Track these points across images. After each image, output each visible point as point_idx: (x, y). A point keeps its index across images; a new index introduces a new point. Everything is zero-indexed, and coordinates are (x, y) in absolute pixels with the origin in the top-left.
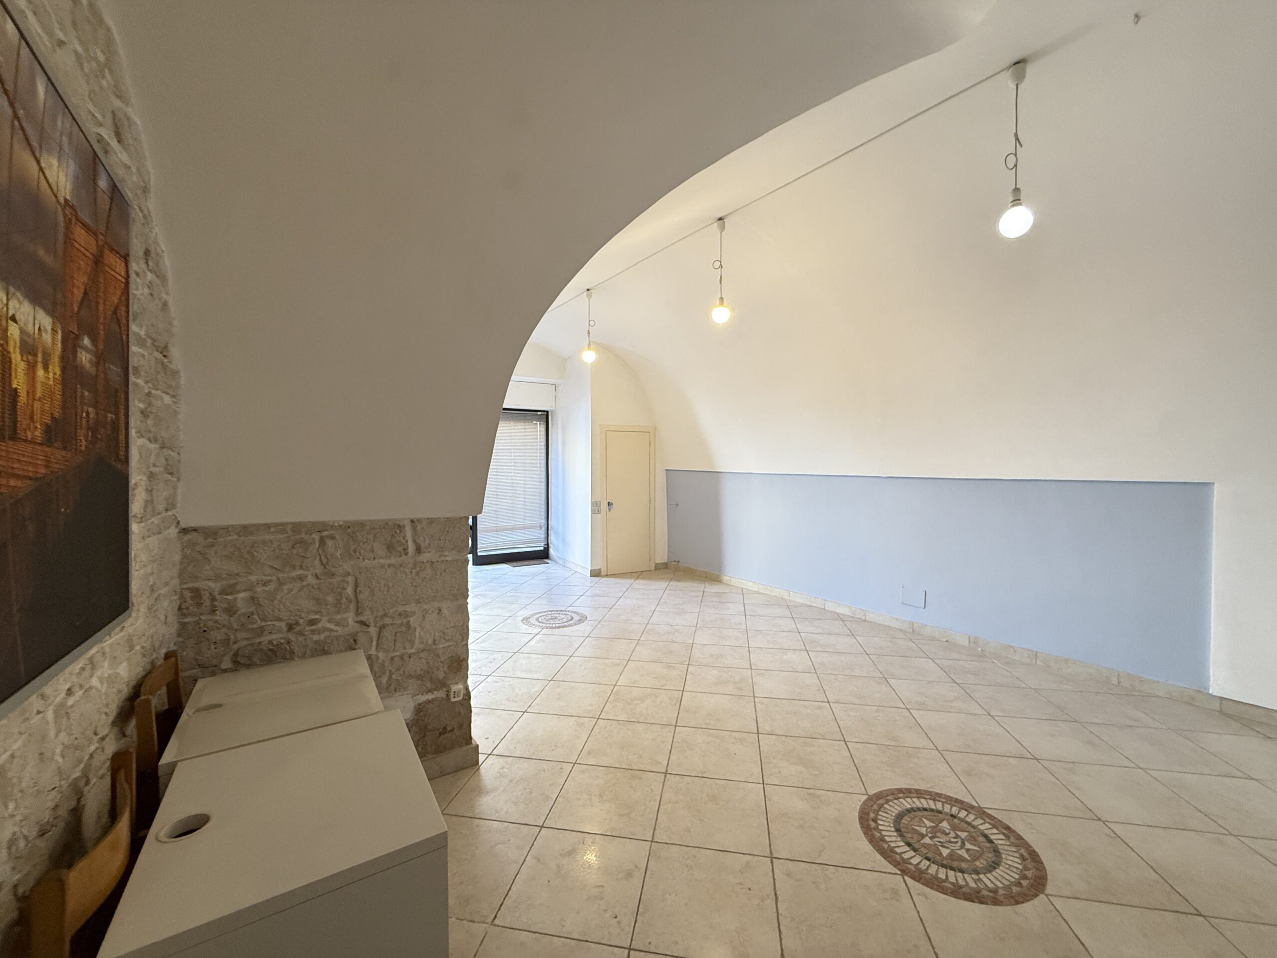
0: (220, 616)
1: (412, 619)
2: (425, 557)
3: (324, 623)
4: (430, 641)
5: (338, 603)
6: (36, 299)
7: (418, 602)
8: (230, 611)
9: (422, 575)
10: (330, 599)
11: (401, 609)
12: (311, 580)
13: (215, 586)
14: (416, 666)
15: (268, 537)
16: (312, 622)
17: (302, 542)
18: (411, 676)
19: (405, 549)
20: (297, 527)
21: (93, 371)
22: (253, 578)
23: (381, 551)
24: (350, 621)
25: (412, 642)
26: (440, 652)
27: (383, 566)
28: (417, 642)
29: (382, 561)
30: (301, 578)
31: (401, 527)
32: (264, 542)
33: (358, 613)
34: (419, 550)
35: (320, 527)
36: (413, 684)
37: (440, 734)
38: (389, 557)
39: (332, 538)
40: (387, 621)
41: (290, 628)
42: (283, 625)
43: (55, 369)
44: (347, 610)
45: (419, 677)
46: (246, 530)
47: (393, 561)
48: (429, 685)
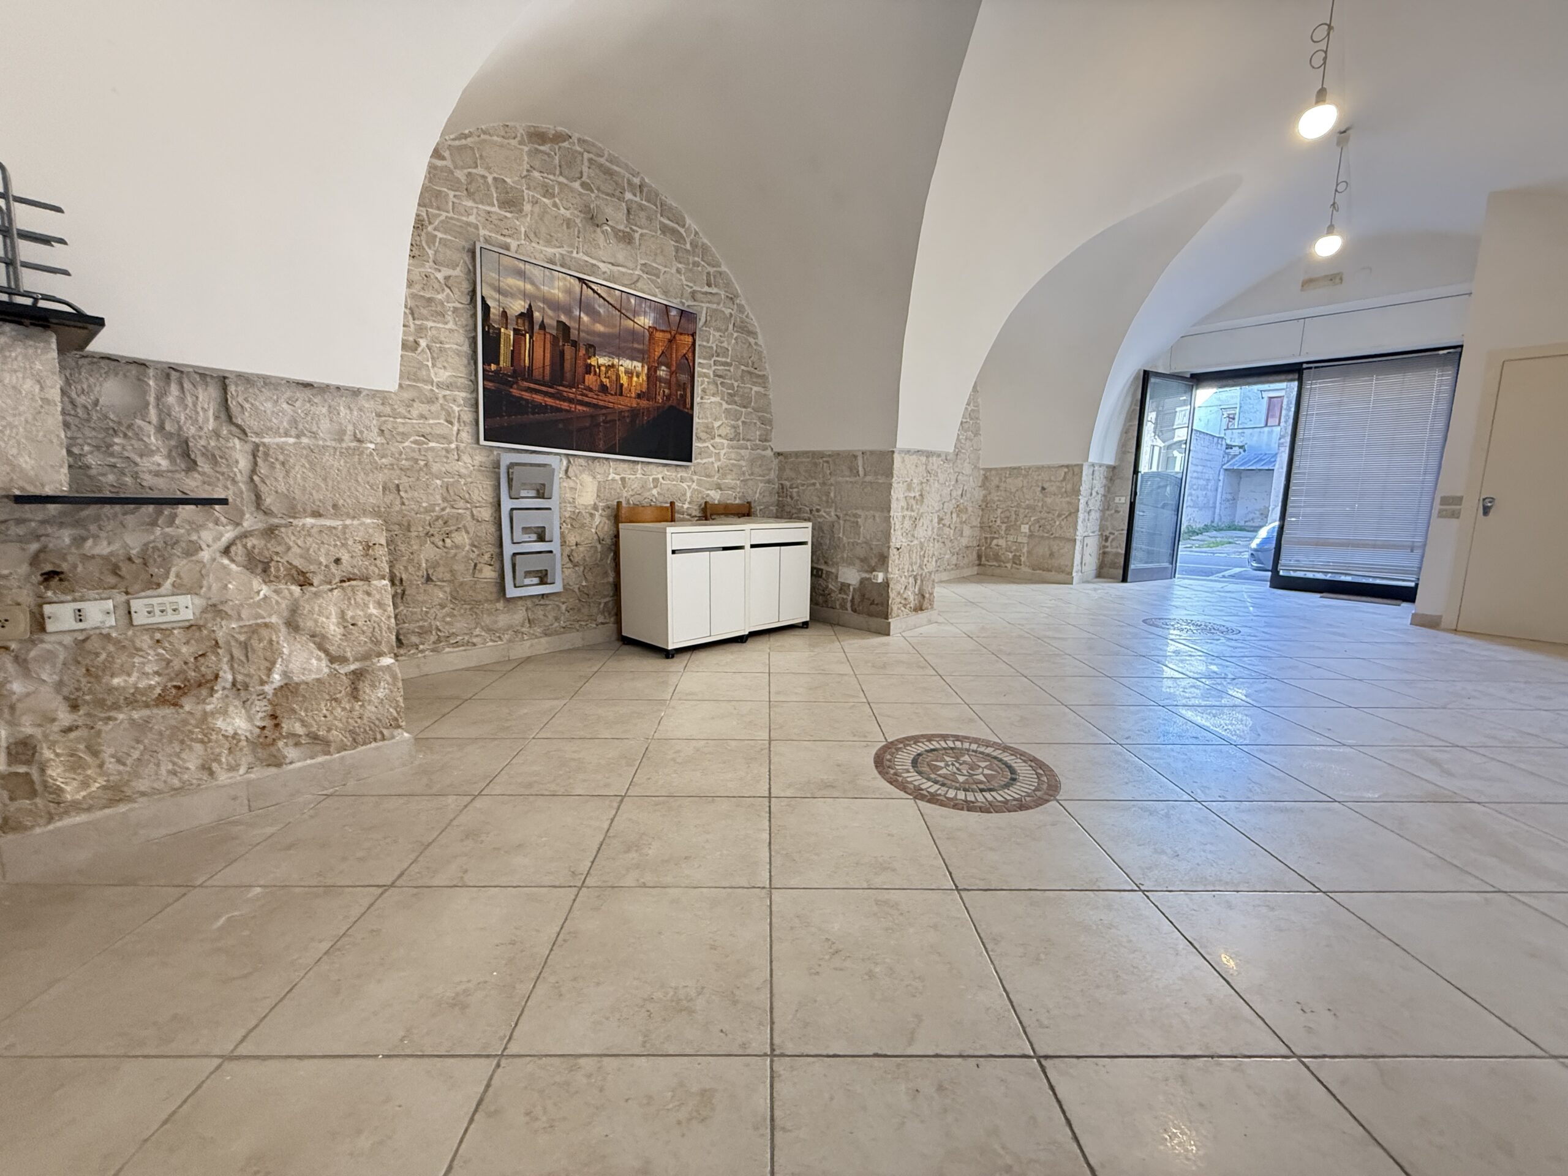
0: (789, 499)
1: (859, 520)
2: (869, 478)
3: (822, 513)
4: (868, 538)
5: (827, 502)
6: (632, 359)
7: (863, 509)
8: (792, 497)
9: (866, 490)
10: (824, 498)
11: (854, 512)
12: (818, 486)
13: (788, 484)
14: (860, 551)
15: (804, 460)
16: (818, 511)
17: (816, 464)
18: (858, 558)
19: (858, 472)
20: (814, 455)
21: (668, 377)
22: (799, 481)
23: (847, 473)
24: (833, 514)
25: (859, 534)
26: (873, 547)
27: (847, 482)
28: (861, 536)
29: (848, 479)
30: (814, 484)
31: (855, 457)
32: (802, 462)
33: (836, 511)
34: (865, 475)
35: (821, 455)
36: (857, 562)
37: (871, 604)
38: (850, 477)
39: (827, 462)
40: (848, 518)
41: (811, 511)
42: (808, 509)
43: (644, 377)
44: (831, 507)
45: (862, 560)
46: (797, 455)
47: (853, 479)
48: (866, 567)
